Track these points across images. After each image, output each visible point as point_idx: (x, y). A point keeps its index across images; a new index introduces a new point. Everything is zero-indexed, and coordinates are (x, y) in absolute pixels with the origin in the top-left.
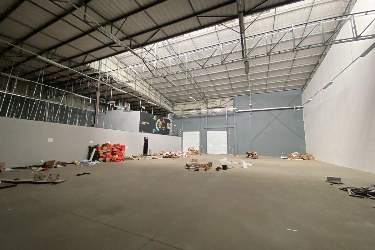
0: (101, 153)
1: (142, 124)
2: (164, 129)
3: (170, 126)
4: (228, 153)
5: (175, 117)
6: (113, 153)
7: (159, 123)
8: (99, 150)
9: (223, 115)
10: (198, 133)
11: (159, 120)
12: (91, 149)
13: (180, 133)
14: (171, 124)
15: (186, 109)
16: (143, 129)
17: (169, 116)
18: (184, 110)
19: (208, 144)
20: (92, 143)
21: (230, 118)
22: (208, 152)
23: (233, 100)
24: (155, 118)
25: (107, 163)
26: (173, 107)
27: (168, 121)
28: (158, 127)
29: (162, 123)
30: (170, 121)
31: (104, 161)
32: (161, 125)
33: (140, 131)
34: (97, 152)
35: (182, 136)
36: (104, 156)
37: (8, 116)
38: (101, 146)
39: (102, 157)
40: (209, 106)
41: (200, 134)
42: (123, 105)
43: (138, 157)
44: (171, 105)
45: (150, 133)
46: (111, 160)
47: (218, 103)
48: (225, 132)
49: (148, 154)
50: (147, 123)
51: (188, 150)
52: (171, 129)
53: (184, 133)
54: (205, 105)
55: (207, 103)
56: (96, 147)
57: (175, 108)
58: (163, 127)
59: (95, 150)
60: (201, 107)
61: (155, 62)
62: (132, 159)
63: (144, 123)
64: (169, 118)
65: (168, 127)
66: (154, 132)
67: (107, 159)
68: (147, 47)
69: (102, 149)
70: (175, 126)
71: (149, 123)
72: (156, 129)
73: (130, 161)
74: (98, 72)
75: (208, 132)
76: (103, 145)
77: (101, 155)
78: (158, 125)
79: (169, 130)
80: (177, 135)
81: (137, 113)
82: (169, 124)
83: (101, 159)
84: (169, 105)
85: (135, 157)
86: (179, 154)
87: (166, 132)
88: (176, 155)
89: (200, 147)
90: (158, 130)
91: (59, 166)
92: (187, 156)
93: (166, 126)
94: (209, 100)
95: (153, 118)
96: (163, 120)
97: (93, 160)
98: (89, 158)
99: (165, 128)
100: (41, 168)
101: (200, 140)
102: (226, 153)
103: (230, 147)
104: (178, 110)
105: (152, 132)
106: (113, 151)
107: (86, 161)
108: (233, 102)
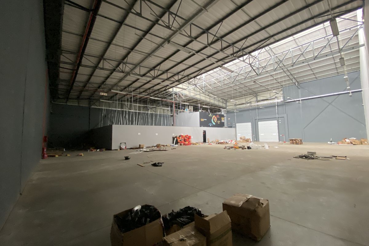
0: (179, 140)
1: (202, 120)
2: (219, 123)
3: (224, 120)
4: (279, 141)
5: (228, 112)
6: (185, 141)
7: (214, 119)
8: (178, 139)
9: (273, 106)
10: (250, 124)
11: (214, 116)
12: (174, 139)
13: (234, 125)
14: (226, 117)
15: (237, 104)
16: (202, 124)
17: (223, 111)
18: (236, 105)
19: (259, 133)
20: (174, 135)
21: (280, 108)
22: (260, 140)
23: (282, 91)
24: (210, 115)
25: (182, 146)
26: (226, 104)
27: (223, 116)
28: (214, 122)
29: (217, 118)
30: (224, 116)
31: (181, 145)
32: (216, 119)
33: (201, 126)
34: (177, 140)
35: (235, 127)
36: (180, 142)
37: (139, 125)
38: (178, 136)
39: (179, 143)
40: (259, 99)
41: (252, 125)
42: (188, 108)
43: (199, 143)
44: (225, 102)
45: (207, 127)
46: (184, 144)
47: (267, 95)
48: (276, 122)
49: (207, 142)
50: (205, 120)
51: (240, 139)
52: (226, 122)
53: (237, 124)
54: (255, 99)
55: (256, 96)
56: (176, 137)
57: (228, 104)
58: (218, 121)
59: (176, 139)
60: (252, 100)
61: (204, 83)
62: (196, 144)
63: (203, 120)
64: (223, 113)
65: (223, 121)
66: (211, 126)
67: (182, 144)
68: (198, 77)
69: (179, 138)
70: (229, 119)
71: (206, 120)
72: (212, 124)
73: (194, 145)
74: (172, 93)
75: (259, 123)
76: (179, 136)
77: (179, 142)
78: (213, 120)
79: (223, 123)
80: (231, 127)
81: (197, 114)
82: (223, 118)
83: (179, 144)
84: (223, 102)
85: (198, 143)
86: (229, 141)
87: (221, 125)
88: (226, 142)
89: (252, 136)
90: (214, 124)
91: (162, 146)
92: (235, 143)
93: (221, 120)
94: (258, 94)
95: (209, 116)
96: (218, 116)
97: (176, 144)
98: (173, 143)
99: (219, 121)
100: (156, 147)
101: (252, 130)
102: (278, 141)
103: (281, 135)
104: (230, 105)
105: (209, 126)
106: (185, 140)
107: (173, 144)
108: (282, 93)
